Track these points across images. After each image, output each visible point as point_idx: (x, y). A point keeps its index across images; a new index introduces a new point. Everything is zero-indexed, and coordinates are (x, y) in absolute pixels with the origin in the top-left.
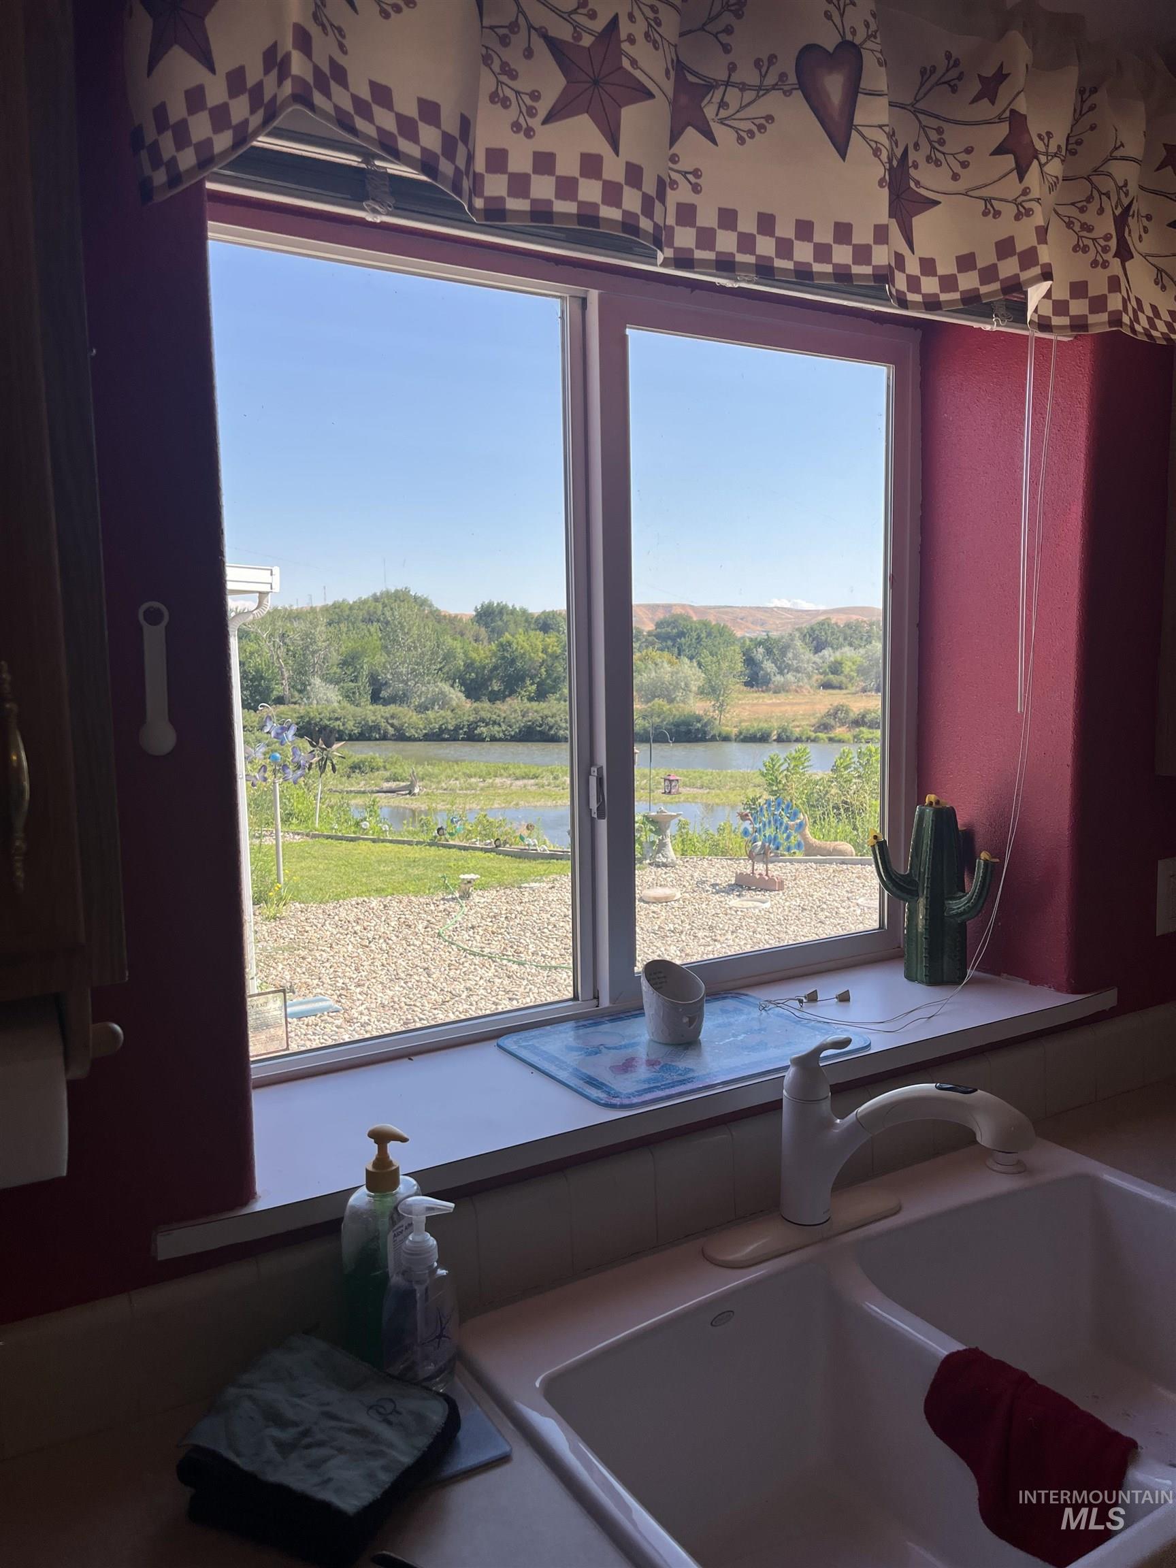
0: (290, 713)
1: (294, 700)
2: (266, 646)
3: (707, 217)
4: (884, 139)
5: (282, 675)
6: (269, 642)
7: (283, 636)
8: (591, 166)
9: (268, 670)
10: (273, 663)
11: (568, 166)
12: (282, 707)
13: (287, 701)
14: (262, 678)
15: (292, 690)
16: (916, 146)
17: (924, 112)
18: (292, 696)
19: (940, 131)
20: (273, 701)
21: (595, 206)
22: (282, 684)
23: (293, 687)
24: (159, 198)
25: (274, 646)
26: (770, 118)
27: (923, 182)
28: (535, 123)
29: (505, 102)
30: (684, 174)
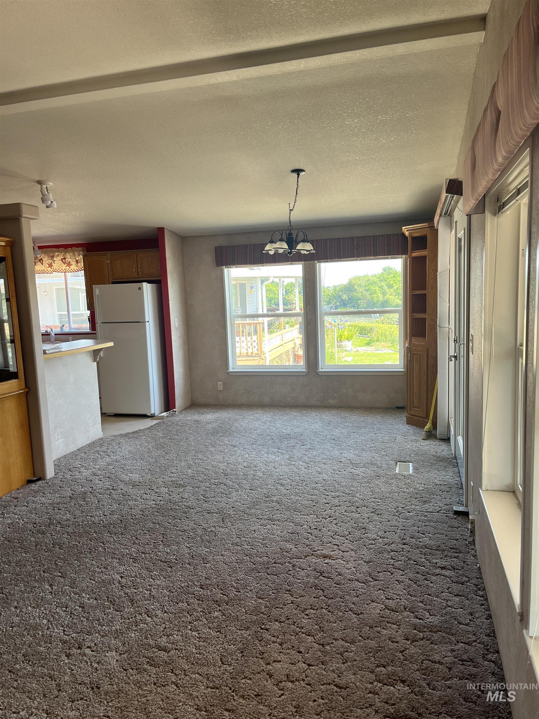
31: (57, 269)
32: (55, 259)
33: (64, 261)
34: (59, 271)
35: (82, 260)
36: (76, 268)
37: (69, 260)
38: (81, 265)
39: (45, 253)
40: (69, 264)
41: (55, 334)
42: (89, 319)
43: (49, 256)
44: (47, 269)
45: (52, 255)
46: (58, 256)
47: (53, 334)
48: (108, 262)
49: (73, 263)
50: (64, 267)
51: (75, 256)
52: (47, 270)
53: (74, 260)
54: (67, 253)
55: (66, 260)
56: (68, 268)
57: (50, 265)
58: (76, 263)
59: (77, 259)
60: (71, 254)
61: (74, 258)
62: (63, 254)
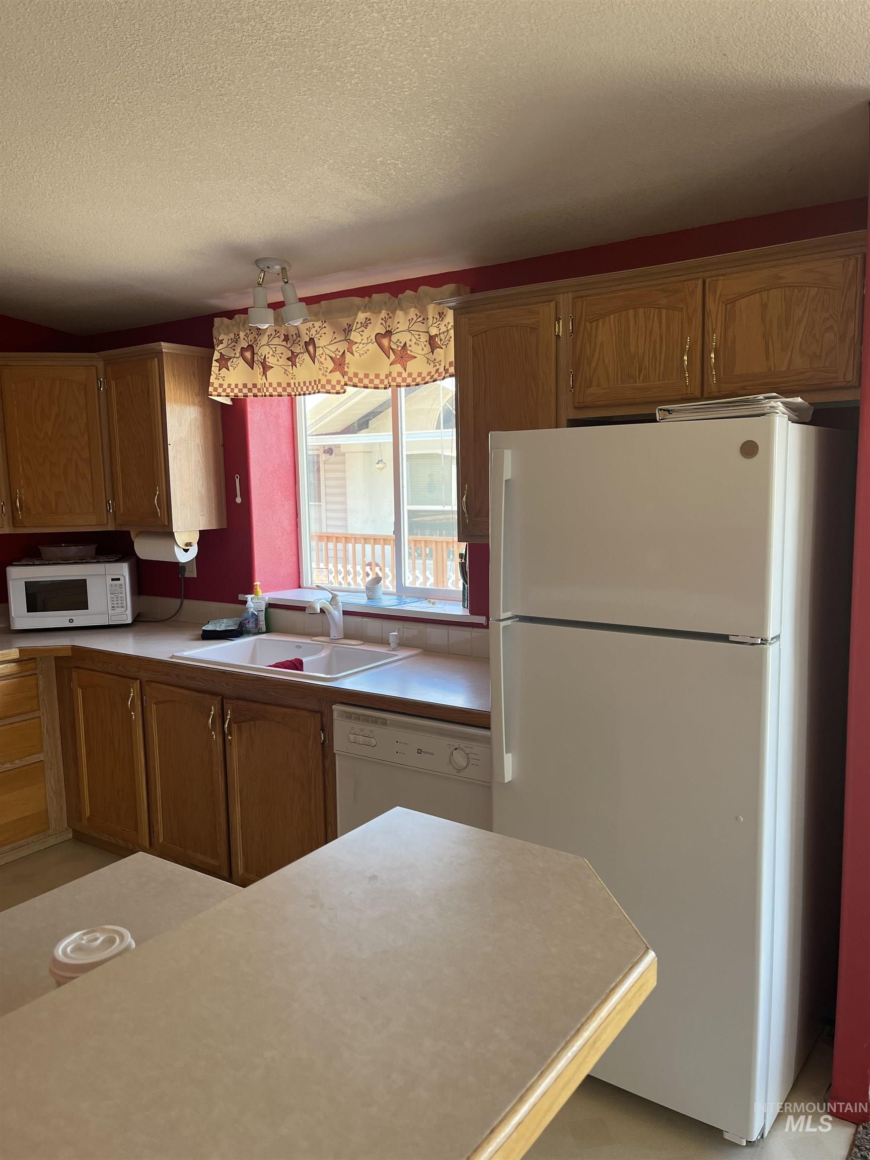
31: (361, 376)
32: (354, 336)
33: (385, 342)
34: (366, 381)
35: (452, 332)
36: (425, 369)
37: (404, 337)
38: (447, 354)
39: (327, 317)
40: (403, 356)
41: (345, 613)
42: (463, 566)
43: (336, 328)
44: (329, 376)
45: (345, 321)
46: (366, 324)
47: (337, 614)
48: (560, 329)
49: (419, 349)
50: (385, 366)
51: (426, 319)
52: (329, 382)
53: (424, 338)
54: (399, 313)
55: (394, 338)
56: (398, 368)
57: (340, 364)
58: (428, 349)
59: (434, 331)
60: (413, 313)
61: (422, 328)
62: (383, 314)
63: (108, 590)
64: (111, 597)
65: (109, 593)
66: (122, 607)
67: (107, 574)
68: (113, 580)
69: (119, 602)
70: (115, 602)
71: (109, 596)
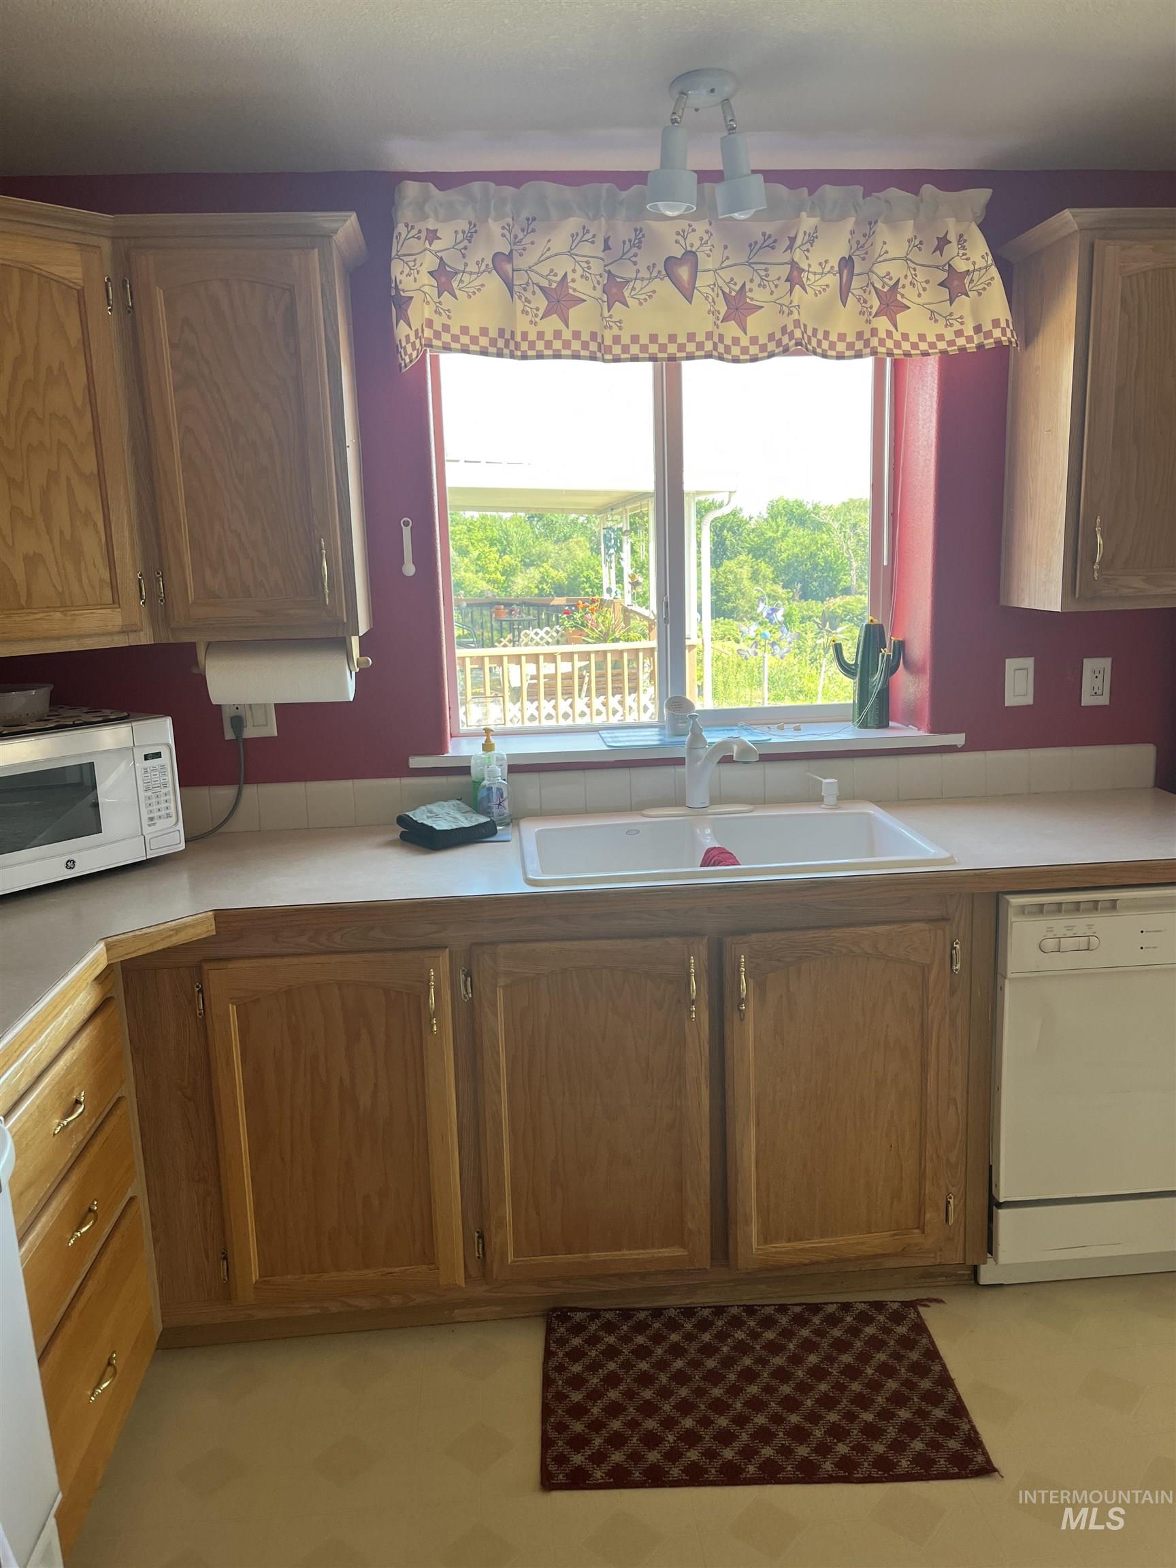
0: (855, 604)
1: (860, 591)
2: (837, 538)
3: (626, 340)
4: (709, 291)
5: (851, 566)
6: (840, 533)
7: (855, 526)
8: (558, 335)
9: (836, 561)
10: (843, 554)
11: (549, 336)
12: (848, 598)
13: (853, 592)
14: (831, 569)
15: (859, 580)
16: (752, 281)
17: (755, 263)
18: (860, 587)
19: (766, 270)
20: (840, 591)
21: (560, 350)
22: (850, 575)
23: (860, 577)
24: (404, 370)
25: (845, 537)
26: (654, 292)
27: (755, 298)
28: (538, 320)
29: (527, 313)
30: (615, 322)
49: (914, 294)
59: (962, 265)
61: (920, 258)
63: (140, 782)
64: (145, 797)
65: (141, 789)
66: (169, 816)
67: (139, 746)
68: (147, 757)
69: (163, 805)
70: (155, 807)
71: (142, 795)
